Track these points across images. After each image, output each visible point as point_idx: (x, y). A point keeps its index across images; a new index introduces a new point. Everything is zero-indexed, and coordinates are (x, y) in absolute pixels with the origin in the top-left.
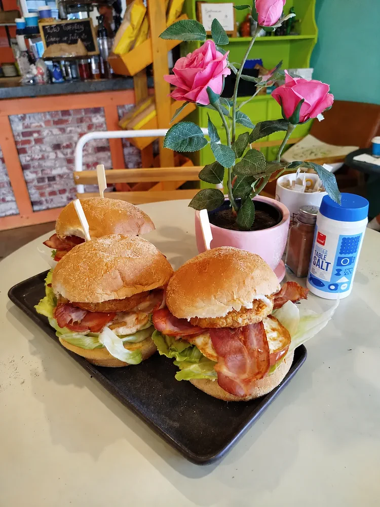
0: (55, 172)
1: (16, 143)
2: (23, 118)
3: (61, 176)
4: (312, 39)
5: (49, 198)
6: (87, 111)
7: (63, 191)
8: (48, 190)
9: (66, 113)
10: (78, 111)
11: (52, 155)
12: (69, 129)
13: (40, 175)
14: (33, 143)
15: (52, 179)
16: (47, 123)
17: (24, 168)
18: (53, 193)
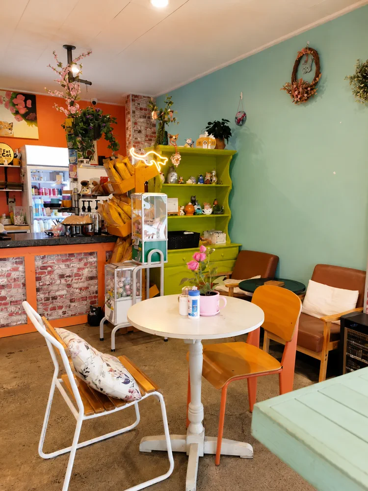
0: (58, 294)
1: (36, 273)
2: (44, 258)
3: (61, 296)
4: (228, 217)
5: (49, 312)
6: (86, 254)
7: (61, 307)
8: (51, 306)
9: (71, 255)
10: (79, 254)
11: (58, 282)
12: (72, 265)
13: (47, 295)
14: (47, 274)
15: (54, 298)
16: (58, 260)
17: (38, 290)
18: (54, 309)
